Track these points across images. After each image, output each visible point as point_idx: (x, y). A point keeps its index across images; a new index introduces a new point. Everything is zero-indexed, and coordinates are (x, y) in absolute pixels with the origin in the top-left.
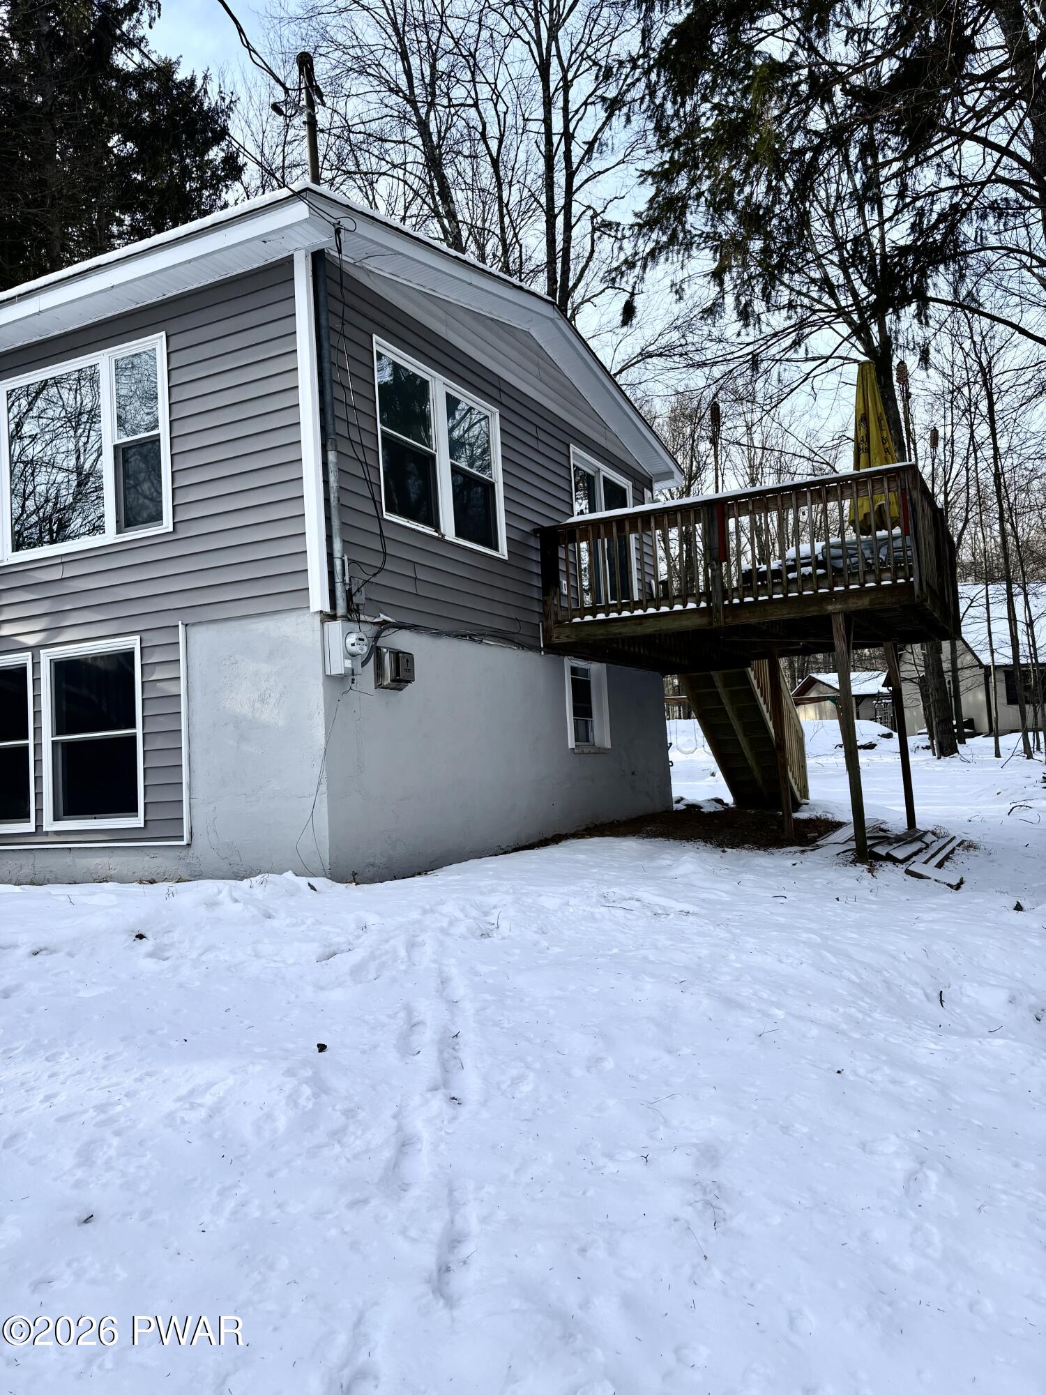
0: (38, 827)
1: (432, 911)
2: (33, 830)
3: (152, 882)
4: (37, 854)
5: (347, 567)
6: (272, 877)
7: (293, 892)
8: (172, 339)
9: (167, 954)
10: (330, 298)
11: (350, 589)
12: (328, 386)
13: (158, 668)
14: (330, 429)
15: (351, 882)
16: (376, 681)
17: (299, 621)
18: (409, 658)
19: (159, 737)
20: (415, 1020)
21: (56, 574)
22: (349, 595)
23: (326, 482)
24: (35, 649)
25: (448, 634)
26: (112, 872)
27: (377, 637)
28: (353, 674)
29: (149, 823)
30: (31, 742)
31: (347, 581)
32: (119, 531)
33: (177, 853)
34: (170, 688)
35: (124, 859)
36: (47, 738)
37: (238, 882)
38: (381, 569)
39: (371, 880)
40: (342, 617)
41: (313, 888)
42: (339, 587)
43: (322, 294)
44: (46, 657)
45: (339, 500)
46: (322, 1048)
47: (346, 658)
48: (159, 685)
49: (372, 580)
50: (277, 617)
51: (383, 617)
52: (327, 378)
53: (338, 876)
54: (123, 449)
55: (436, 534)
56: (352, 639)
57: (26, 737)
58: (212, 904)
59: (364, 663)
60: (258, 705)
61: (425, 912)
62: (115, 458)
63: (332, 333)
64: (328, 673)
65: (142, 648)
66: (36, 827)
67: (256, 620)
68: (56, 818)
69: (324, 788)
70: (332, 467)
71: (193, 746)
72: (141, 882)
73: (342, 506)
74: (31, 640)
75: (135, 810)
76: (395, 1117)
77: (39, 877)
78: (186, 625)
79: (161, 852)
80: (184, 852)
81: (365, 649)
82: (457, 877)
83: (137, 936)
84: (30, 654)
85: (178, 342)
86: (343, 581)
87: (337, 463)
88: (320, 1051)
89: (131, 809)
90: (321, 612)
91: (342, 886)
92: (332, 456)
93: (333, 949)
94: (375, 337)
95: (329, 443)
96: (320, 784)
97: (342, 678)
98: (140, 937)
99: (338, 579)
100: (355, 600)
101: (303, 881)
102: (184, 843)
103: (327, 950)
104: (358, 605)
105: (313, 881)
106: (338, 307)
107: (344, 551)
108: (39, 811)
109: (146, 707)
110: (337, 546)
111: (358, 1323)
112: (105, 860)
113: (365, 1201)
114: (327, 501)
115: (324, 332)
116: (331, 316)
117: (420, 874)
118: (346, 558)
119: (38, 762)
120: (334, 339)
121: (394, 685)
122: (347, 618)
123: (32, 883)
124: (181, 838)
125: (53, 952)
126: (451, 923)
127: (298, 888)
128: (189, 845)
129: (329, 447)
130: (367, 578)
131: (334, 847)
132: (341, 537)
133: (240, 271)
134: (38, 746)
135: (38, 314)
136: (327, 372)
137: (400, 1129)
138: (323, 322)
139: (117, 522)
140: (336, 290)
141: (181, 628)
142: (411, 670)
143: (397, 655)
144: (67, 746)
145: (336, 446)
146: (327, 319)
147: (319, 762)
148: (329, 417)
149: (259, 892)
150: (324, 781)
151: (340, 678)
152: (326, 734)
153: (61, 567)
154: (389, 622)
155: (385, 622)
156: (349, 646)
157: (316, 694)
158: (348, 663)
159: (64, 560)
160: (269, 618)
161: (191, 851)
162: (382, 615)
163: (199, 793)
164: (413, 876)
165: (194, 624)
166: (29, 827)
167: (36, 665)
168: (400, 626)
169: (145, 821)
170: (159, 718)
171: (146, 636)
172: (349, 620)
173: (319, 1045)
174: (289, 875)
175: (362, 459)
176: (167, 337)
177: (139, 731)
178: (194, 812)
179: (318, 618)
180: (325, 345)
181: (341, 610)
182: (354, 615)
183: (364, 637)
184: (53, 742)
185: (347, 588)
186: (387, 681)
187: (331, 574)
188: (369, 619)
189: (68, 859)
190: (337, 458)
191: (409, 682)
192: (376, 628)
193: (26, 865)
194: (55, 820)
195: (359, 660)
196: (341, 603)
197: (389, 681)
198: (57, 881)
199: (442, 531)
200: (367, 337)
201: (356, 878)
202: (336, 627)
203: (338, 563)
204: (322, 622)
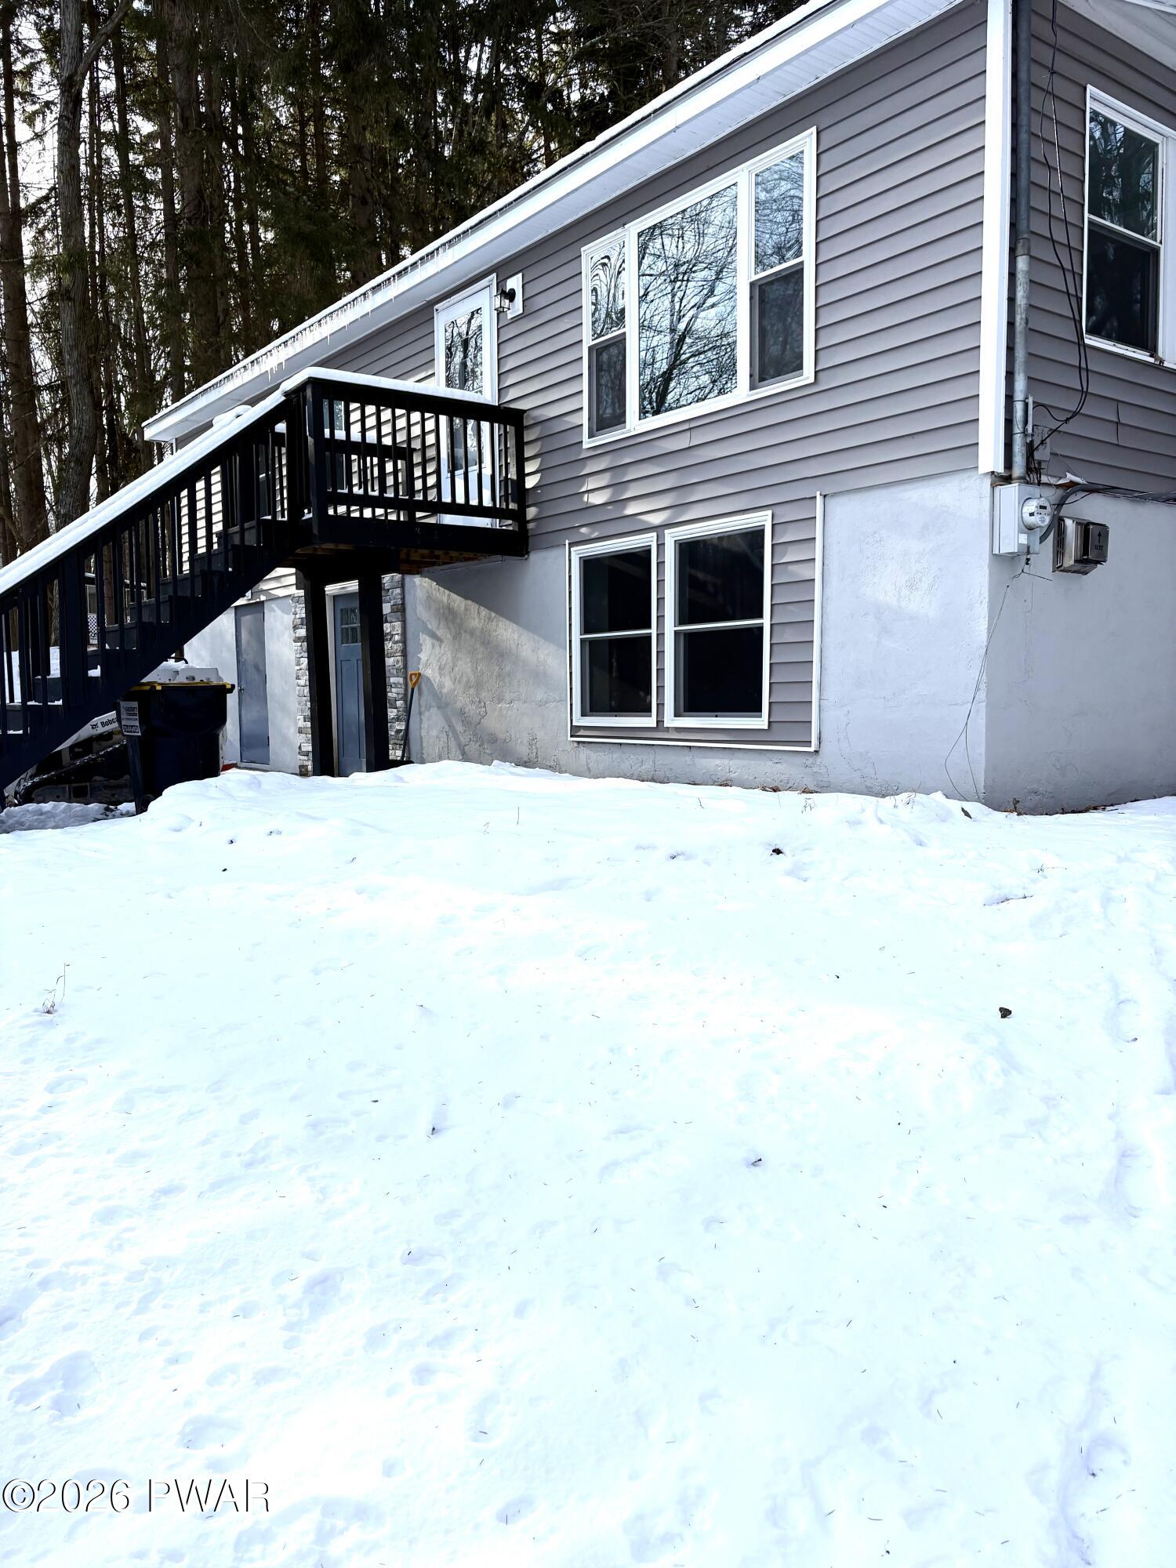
0: (660, 722)
1: (1127, 859)
2: (654, 725)
3: (775, 790)
4: (657, 749)
5: (1030, 412)
6: (920, 797)
7: (944, 817)
8: (823, 135)
9: (805, 874)
10: (1034, 41)
11: (1032, 442)
12: (1024, 165)
13: (791, 548)
14: (1022, 226)
15: (1011, 811)
16: (1055, 561)
17: (963, 486)
18: (1103, 531)
19: (788, 629)
20: (1122, 997)
21: (682, 442)
22: (1030, 449)
23: (1012, 300)
24: (659, 529)
25: (1156, 499)
26: (732, 775)
27: (1060, 505)
28: (1028, 553)
29: (774, 725)
30: (653, 631)
31: (1030, 430)
32: (752, 387)
33: (801, 760)
34: (803, 572)
35: (745, 762)
36: (670, 627)
37: (879, 799)
38: (1075, 414)
39: (1035, 811)
40: (1020, 478)
41: (967, 814)
42: (1018, 440)
43: (1023, 36)
44: (671, 537)
45: (1027, 323)
46: (1005, 1013)
47: (1021, 532)
48: (791, 567)
49: (1064, 428)
50: (934, 482)
51: (1070, 477)
52: (1023, 154)
53: (996, 803)
54: (760, 286)
55: (1152, 360)
56: (1032, 506)
57: (649, 627)
58: (854, 823)
59: (1043, 539)
60: (905, 592)
61: (1120, 860)
62: (751, 298)
63: (1034, 91)
64: (996, 551)
65: (773, 525)
66: (657, 722)
67: (908, 486)
68: (677, 714)
69: (982, 695)
70: (1021, 278)
71: (826, 639)
72: (764, 789)
73: (1031, 331)
74: (656, 519)
75: (759, 709)
76: (1111, 1117)
77: (660, 774)
78: (825, 496)
79: (786, 757)
80: (811, 760)
81: (1047, 520)
82: (1152, 818)
83: (774, 851)
84: (654, 534)
85: (829, 139)
86: (1025, 432)
87: (1028, 272)
88: (1004, 1016)
89: (754, 708)
90: (993, 473)
91: (1000, 816)
92: (1022, 263)
93: (1005, 892)
94: (1089, 88)
95: (1020, 245)
96: (977, 689)
97: (1013, 558)
98: (778, 851)
99: (1018, 428)
100: (1037, 455)
101: (955, 805)
102: (812, 749)
103: (997, 892)
104: (1039, 463)
105: (968, 806)
106: (1045, 54)
107: (1029, 390)
108: (660, 705)
109: (775, 594)
110: (1020, 384)
111: (1096, 1376)
112: (726, 762)
113: (1085, 1219)
114: (1011, 324)
115: (1022, 90)
116: (1034, 67)
117: (1095, 808)
118: (1030, 401)
119: (660, 653)
120: (1037, 99)
121: (1079, 567)
122: (1024, 480)
123: (653, 780)
124: (808, 743)
125: (689, 857)
126: (1158, 878)
127: (949, 813)
128: (816, 751)
129: (1020, 250)
130: (1054, 425)
131: (991, 768)
132: (1025, 372)
133: (914, 26)
134: (661, 636)
135: (674, 131)
136: (1023, 148)
137: (1119, 1135)
138: (1023, 76)
139: (751, 376)
140: (1044, 29)
141: (819, 500)
142: (1102, 548)
143: (1085, 528)
144: (689, 636)
145: (1029, 249)
146: (1029, 71)
147: (979, 663)
148: (1023, 208)
149: (904, 812)
150: (983, 686)
151: (1012, 558)
152: (989, 628)
153: (688, 434)
154: (1078, 484)
155: (1072, 484)
156: (1026, 516)
157: (979, 578)
158: (1023, 539)
159: (692, 425)
160: (925, 483)
161: (819, 760)
162: (1069, 475)
163: (831, 694)
164: (1086, 810)
165: (834, 495)
166: (650, 722)
167: (661, 546)
168: (1091, 489)
169: (769, 722)
170: (790, 607)
171: (779, 510)
172: (1028, 483)
173: (1001, 1009)
174: (938, 796)
175: (1067, 266)
176: (818, 133)
177: (766, 621)
178: (824, 715)
179: (988, 481)
180: (1024, 108)
181: (1018, 469)
182: (1033, 477)
183: (1046, 504)
184: (675, 632)
185: (1029, 440)
186: (1069, 561)
187: (1009, 422)
188: (1053, 481)
189: (687, 758)
190: (1030, 265)
191: (1099, 562)
192: (1060, 492)
193: (647, 761)
194: (675, 716)
195: (1039, 533)
196: (1019, 460)
197: (1072, 562)
198: (677, 780)
199: (1160, 354)
200: (1078, 90)
201: (1017, 806)
202: (1011, 493)
203: (1019, 407)
204: (993, 486)
